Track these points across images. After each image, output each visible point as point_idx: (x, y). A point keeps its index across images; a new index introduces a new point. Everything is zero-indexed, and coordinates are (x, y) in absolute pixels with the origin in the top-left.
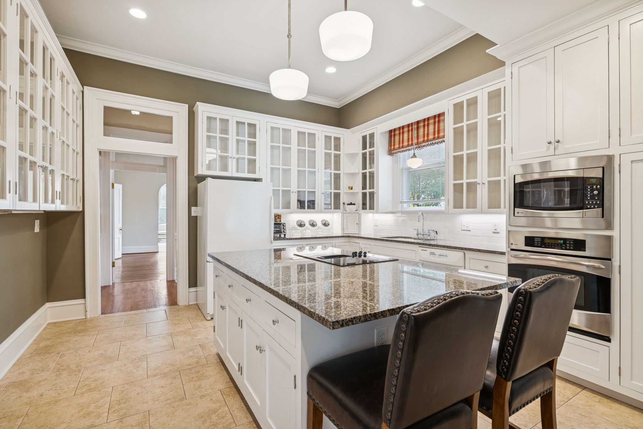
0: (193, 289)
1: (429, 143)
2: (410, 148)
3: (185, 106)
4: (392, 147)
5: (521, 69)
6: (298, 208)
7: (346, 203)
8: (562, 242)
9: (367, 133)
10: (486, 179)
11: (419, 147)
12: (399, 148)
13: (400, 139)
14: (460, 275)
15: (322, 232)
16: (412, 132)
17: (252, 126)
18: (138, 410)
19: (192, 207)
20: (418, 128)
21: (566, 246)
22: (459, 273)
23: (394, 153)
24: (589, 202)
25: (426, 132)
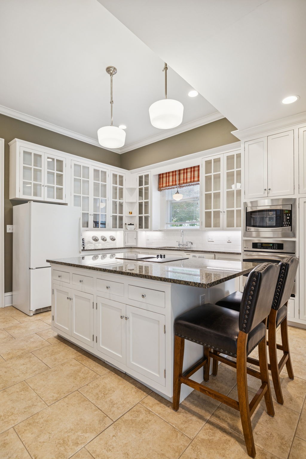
0: (9, 294)
1: (188, 184)
2: (174, 187)
3: (1, 140)
4: (161, 186)
5: (250, 146)
6: (94, 227)
7: (127, 224)
8: (272, 245)
9: (143, 174)
10: (226, 209)
11: (181, 187)
12: (166, 186)
13: (166, 180)
14: (208, 270)
15: (109, 244)
16: (175, 176)
17: (60, 162)
18: (14, 382)
19: (7, 225)
20: (180, 174)
21: (274, 248)
22: (207, 269)
23: (162, 190)
24: (285, 223)
25: (185, 177)
